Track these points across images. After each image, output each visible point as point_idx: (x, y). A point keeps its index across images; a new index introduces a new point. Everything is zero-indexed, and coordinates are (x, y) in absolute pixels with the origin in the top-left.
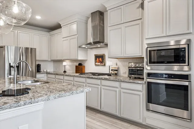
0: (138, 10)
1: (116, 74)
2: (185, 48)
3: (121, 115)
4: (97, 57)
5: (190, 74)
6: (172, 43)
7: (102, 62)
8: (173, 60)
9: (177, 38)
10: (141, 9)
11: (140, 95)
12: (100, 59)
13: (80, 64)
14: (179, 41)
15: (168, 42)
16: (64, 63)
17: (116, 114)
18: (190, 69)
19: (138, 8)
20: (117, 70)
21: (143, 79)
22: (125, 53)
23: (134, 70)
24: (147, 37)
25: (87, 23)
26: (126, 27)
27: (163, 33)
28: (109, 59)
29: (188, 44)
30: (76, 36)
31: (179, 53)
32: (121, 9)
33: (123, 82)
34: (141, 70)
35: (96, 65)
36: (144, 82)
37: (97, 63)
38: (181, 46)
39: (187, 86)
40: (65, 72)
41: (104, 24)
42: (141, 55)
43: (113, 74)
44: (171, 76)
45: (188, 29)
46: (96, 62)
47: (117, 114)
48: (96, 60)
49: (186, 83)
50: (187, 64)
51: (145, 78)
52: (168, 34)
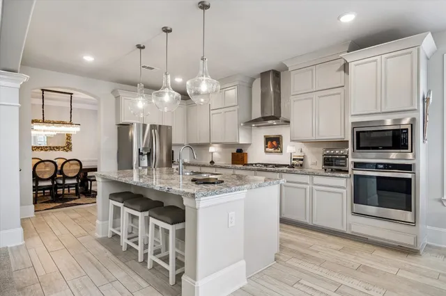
0: (339, 73)
1: (301, 165)
2: (407, 129)
3: (314, 223)
4: (268, 140)
5: (414, 164)
6: (389, 122)
7: (276, 148)
8: (391, 145)
9: (397, 116)
10: (343, 72)
11: (342, 193)
12: (274, 143)
13: (240, 151)
14: (400, 120)
15: (383, 121)
16: (212, 149)
17: (305, 221)
18: (414, 156)
19: (339, 70)
20: (302, 160)
21: (347, 171)
22: (318, 134)
23: (330, 160)
24: (353, 114)
25: (250, 87)
26: (319, 97)
27: (376, 108)
28: (293, 143)
29: (412, 125)
30: (236, 108)
31: (399, 136)
32: (312, 70)
33: (317, 175)
34: (343, 159)
35: (266, 152)
36: (348, 175)
37: (267, 149)
38: (402, 127)
39: (410, 179)
40: (212, 162)
41: (280, 89)
42: (342, 137)
43: (296, 165)
44: (388, 167)
45: (412, 104)
46: (267, 147)
47: (308, 221)
48: (266, 143)
49: (408, 175)
50: (409, 150)
51: (350, 170)
52: (383, 111)
